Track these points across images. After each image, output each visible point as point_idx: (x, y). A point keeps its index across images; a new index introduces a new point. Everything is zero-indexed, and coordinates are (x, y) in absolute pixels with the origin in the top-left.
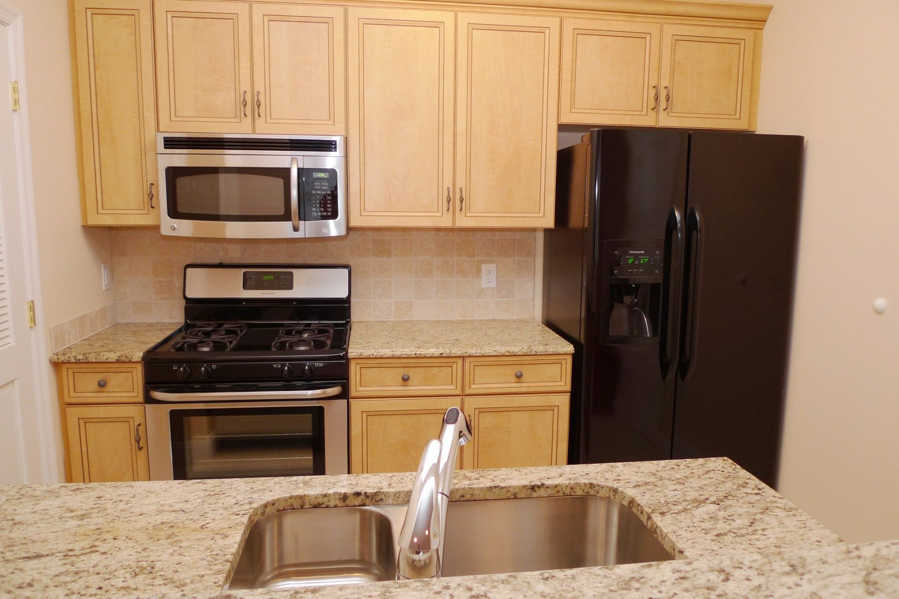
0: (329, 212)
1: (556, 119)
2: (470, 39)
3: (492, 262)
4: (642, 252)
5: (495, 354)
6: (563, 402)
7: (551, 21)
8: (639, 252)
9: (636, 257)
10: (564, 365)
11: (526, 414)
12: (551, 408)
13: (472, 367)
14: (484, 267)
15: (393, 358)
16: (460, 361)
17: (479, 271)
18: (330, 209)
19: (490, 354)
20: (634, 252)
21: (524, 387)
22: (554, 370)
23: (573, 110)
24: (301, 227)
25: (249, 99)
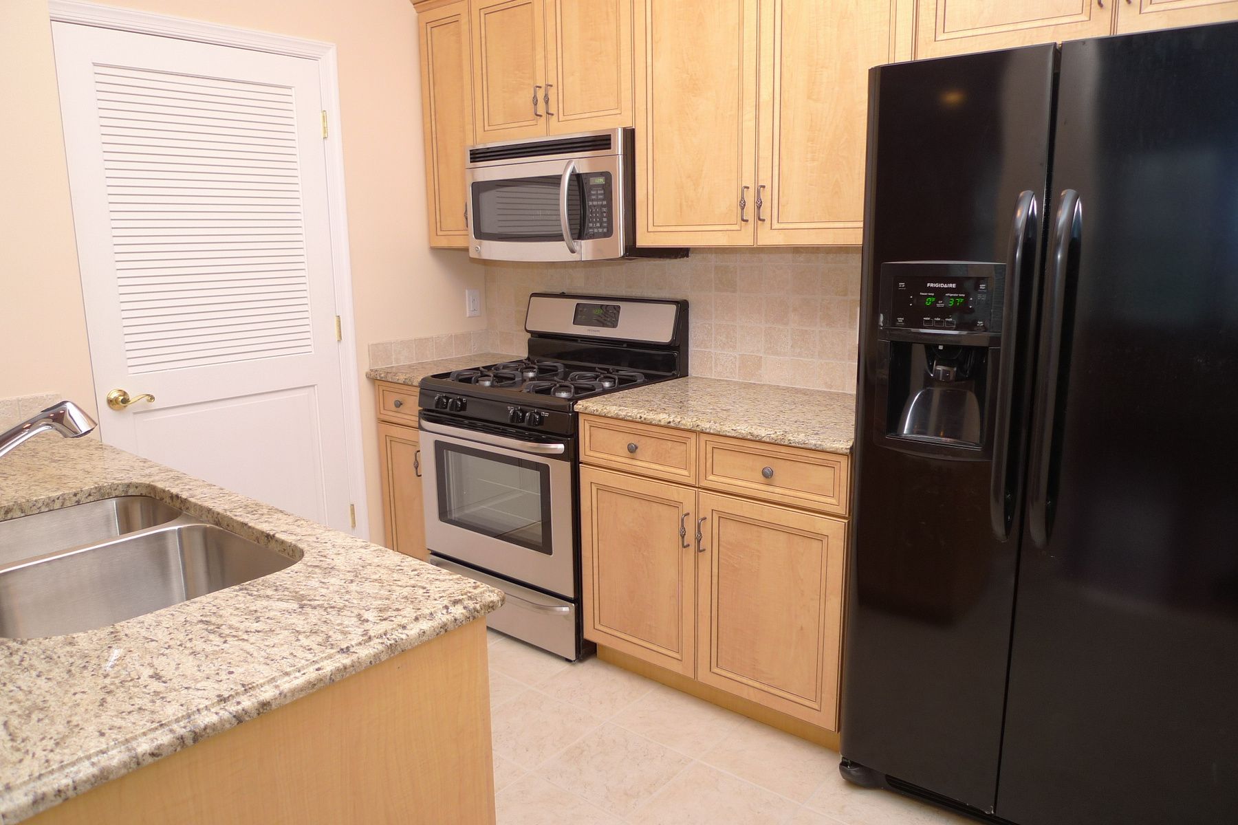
0: (604, 227)
4: (951, 285)
5: (733, 434)
6: (835, 532)
8: (946, 286)
9: (940, 293)
10: (837, 471)
11: (783, 536)
12: (819, 537)
13: (709, 449)
15: (617, 418)
16: (692, 437)
17: (853, 318)
18: (605, 225)
19: (728, 434)
20: (937, 285)
21: (776, 493)
22: (822, 477)
23: (941, 37)
24: (577, 248)
25: (541, 95)
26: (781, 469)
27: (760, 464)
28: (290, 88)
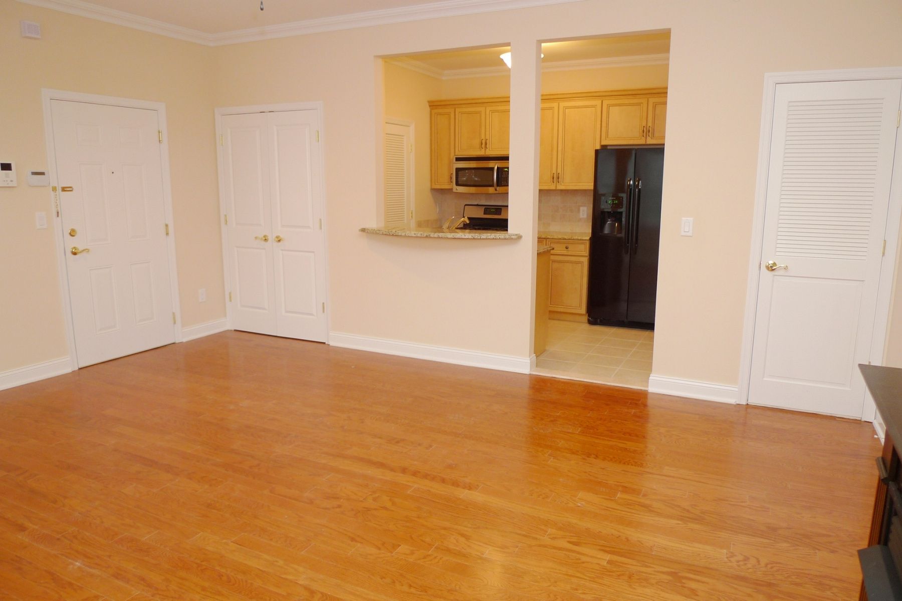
1: (599, 143)
2: (564, 113)
3: (585, 206)
6: (585, 261)
7: (598, 102)
10: (586, 245)
11: (571, 264)
12: (580, 263)
13: (549, 243)
14: (581, 208)
16: (545, 240)
17: (579, 210)
21: (569, 253)
22: (582, 247)
23: (607, 139)
24: (498, 189)
25: (484, 142)
26: (570, 247)
27: (564, 246)
28: (403, 136)
